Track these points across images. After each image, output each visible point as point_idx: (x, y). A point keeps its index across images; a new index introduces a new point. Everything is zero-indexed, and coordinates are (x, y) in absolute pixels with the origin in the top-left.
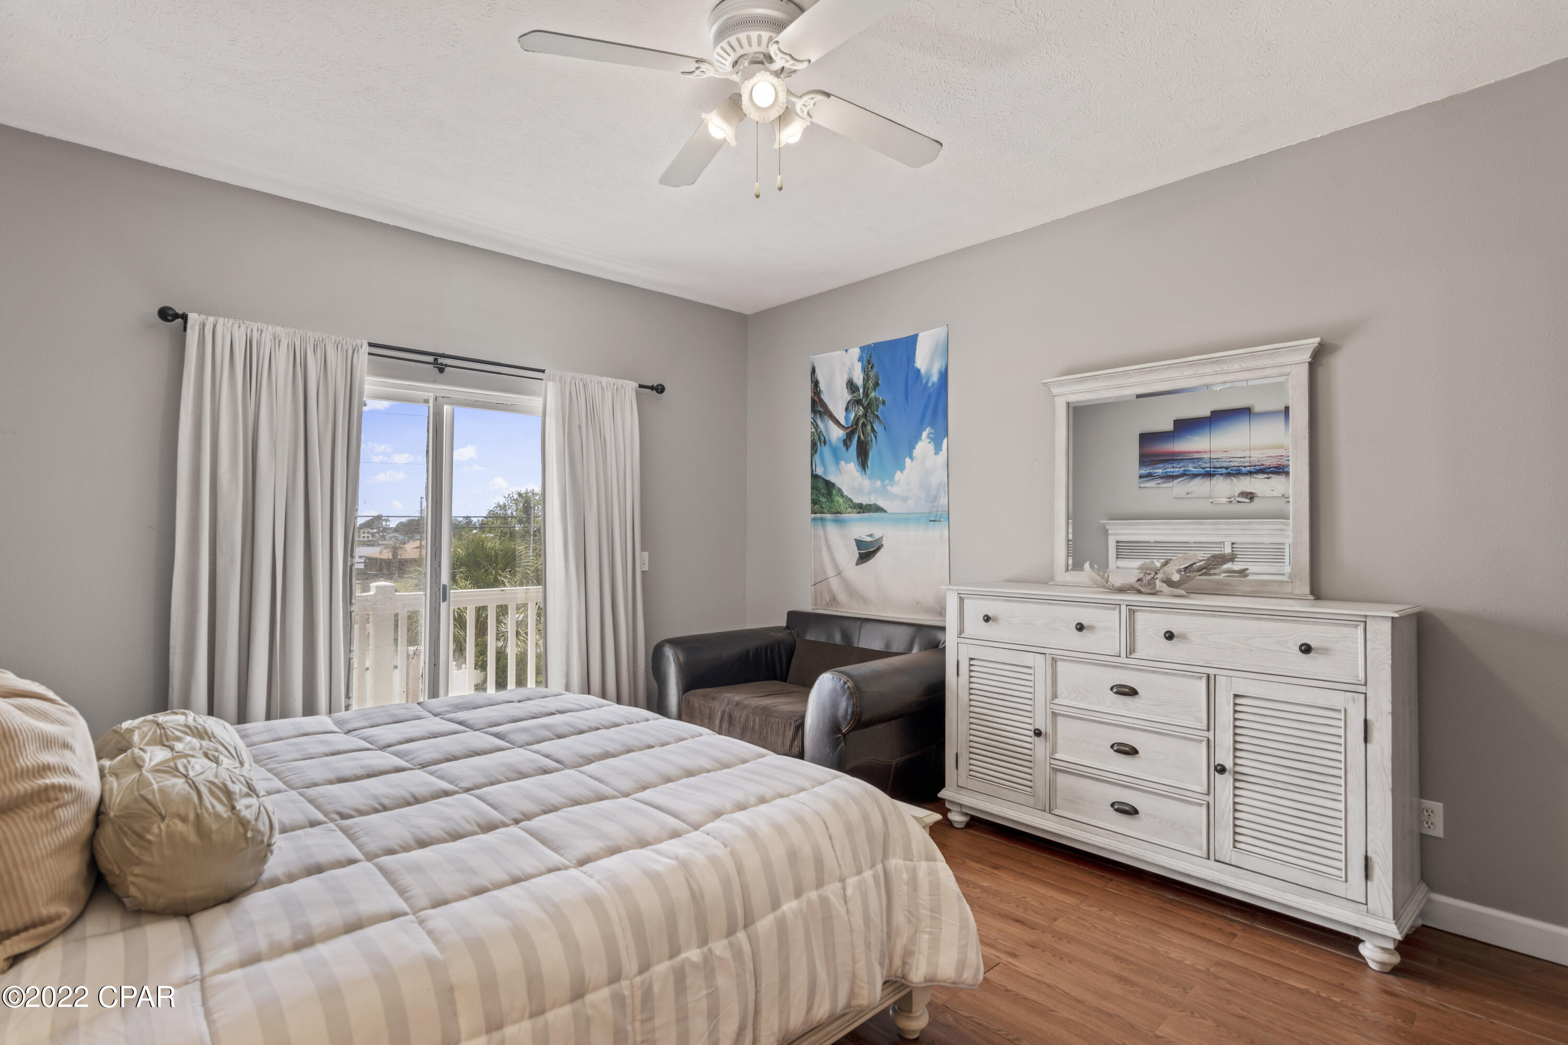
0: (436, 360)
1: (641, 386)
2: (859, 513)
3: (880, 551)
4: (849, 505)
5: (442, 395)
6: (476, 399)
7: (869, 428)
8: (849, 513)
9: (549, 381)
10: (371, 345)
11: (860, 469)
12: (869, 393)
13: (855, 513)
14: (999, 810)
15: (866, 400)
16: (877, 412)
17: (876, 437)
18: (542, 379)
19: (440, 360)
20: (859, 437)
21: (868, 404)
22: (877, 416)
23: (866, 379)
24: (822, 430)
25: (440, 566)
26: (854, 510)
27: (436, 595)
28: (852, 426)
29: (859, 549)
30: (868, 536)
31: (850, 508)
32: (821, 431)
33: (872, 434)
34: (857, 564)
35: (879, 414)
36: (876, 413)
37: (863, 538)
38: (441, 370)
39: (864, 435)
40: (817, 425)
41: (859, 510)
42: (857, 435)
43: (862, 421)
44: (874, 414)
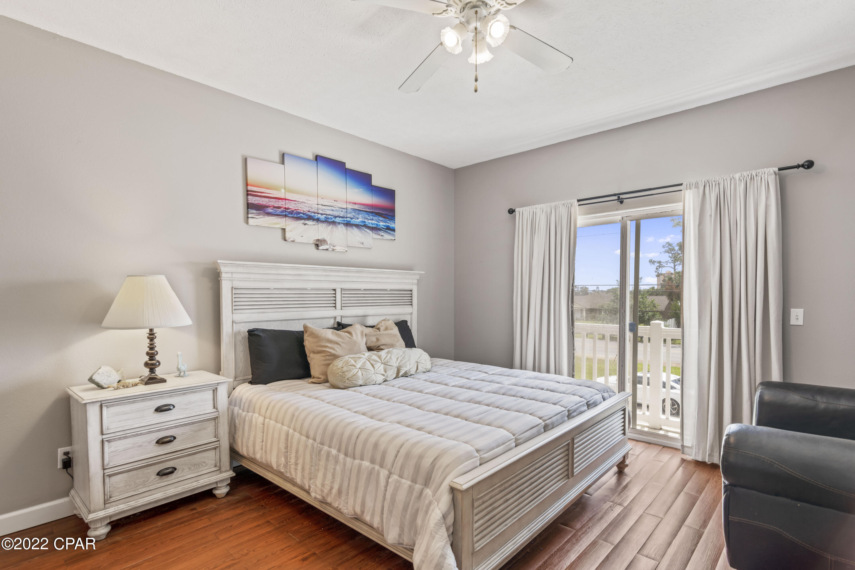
0: (619, 197)
1: (780, 169)
5: (626, 216)
6: (647, 213)
9: (687, 189)
10: (579, 201)
18: (681, 190)
19: (621, 196)
25: (625, 312)
27: (623, 328)
38: (622, 202)
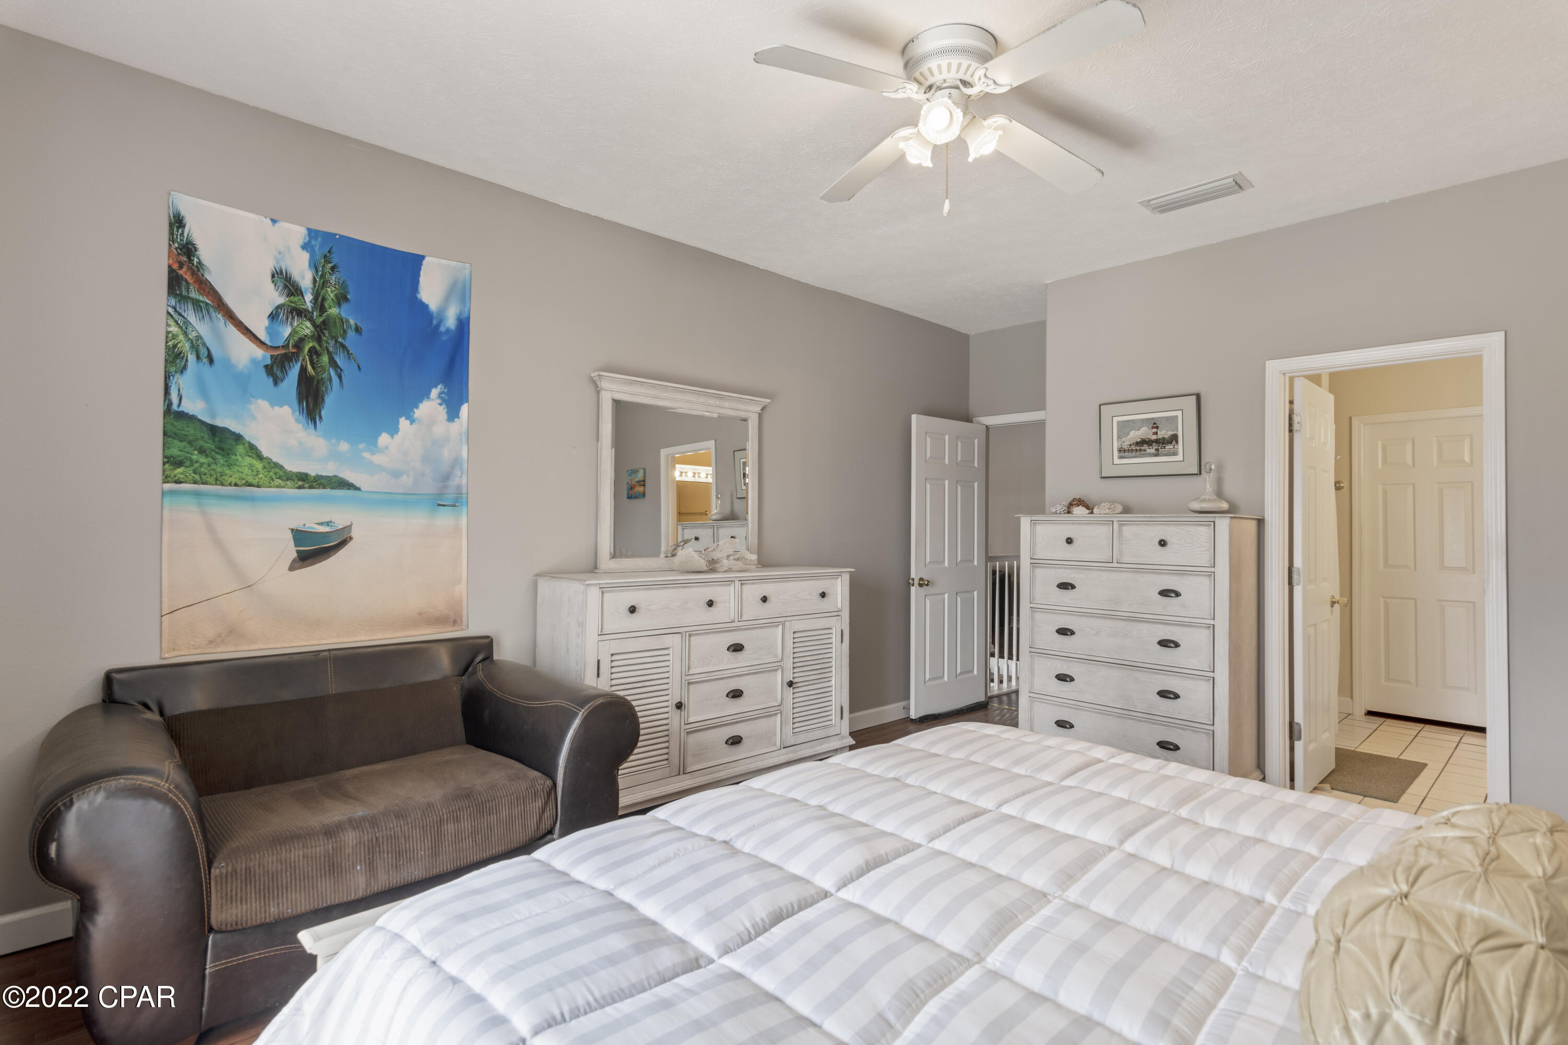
2: (300, 487)
3: (346, 546)
4: (276, 474)
7: (325, 359)
8: (278, 487)
11: (303, 419)
12: (327, 306)
13: (291, 488)
14: (643, 796)
15: (321, 315)
16: (344, 339)
17: (340, 377)
20: (303, 370)
21: (324, 322)
22: (343, 346)
23: (320, 285)
24: (203, 335)
26: (288, 483)
28: (285, 346)
29: (296, 546)
30: (321, 524)
31: (280, 478)
32: (199, 337)
33: (331, 370)
34: (292, 568)
35: (346, 343)
36: (340, 340)
37: (311, 528)
39: (314, 368)
40: (187, 323)
41: (300, 483)
42: (299, 364)
43: (311, 345)
44: (336, 341)
